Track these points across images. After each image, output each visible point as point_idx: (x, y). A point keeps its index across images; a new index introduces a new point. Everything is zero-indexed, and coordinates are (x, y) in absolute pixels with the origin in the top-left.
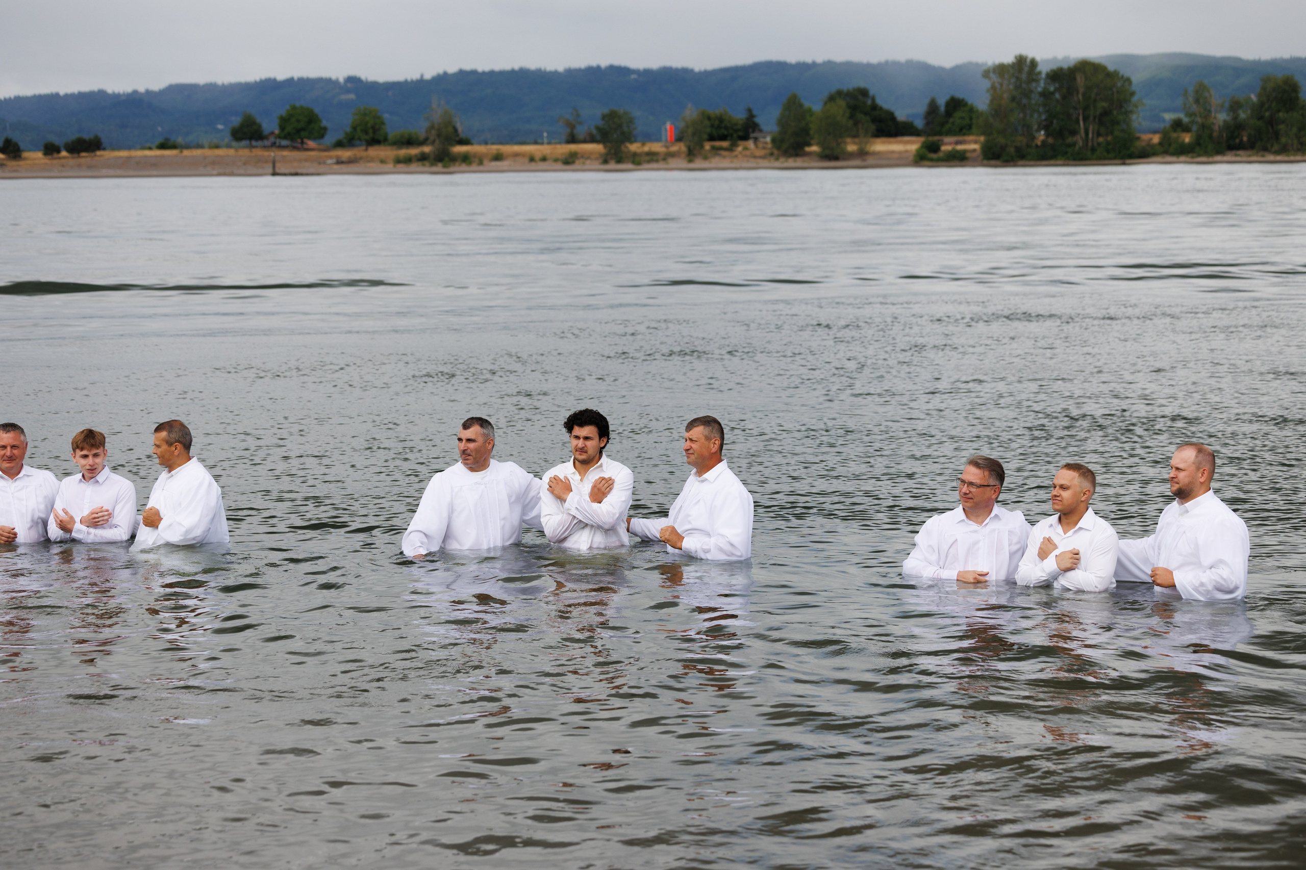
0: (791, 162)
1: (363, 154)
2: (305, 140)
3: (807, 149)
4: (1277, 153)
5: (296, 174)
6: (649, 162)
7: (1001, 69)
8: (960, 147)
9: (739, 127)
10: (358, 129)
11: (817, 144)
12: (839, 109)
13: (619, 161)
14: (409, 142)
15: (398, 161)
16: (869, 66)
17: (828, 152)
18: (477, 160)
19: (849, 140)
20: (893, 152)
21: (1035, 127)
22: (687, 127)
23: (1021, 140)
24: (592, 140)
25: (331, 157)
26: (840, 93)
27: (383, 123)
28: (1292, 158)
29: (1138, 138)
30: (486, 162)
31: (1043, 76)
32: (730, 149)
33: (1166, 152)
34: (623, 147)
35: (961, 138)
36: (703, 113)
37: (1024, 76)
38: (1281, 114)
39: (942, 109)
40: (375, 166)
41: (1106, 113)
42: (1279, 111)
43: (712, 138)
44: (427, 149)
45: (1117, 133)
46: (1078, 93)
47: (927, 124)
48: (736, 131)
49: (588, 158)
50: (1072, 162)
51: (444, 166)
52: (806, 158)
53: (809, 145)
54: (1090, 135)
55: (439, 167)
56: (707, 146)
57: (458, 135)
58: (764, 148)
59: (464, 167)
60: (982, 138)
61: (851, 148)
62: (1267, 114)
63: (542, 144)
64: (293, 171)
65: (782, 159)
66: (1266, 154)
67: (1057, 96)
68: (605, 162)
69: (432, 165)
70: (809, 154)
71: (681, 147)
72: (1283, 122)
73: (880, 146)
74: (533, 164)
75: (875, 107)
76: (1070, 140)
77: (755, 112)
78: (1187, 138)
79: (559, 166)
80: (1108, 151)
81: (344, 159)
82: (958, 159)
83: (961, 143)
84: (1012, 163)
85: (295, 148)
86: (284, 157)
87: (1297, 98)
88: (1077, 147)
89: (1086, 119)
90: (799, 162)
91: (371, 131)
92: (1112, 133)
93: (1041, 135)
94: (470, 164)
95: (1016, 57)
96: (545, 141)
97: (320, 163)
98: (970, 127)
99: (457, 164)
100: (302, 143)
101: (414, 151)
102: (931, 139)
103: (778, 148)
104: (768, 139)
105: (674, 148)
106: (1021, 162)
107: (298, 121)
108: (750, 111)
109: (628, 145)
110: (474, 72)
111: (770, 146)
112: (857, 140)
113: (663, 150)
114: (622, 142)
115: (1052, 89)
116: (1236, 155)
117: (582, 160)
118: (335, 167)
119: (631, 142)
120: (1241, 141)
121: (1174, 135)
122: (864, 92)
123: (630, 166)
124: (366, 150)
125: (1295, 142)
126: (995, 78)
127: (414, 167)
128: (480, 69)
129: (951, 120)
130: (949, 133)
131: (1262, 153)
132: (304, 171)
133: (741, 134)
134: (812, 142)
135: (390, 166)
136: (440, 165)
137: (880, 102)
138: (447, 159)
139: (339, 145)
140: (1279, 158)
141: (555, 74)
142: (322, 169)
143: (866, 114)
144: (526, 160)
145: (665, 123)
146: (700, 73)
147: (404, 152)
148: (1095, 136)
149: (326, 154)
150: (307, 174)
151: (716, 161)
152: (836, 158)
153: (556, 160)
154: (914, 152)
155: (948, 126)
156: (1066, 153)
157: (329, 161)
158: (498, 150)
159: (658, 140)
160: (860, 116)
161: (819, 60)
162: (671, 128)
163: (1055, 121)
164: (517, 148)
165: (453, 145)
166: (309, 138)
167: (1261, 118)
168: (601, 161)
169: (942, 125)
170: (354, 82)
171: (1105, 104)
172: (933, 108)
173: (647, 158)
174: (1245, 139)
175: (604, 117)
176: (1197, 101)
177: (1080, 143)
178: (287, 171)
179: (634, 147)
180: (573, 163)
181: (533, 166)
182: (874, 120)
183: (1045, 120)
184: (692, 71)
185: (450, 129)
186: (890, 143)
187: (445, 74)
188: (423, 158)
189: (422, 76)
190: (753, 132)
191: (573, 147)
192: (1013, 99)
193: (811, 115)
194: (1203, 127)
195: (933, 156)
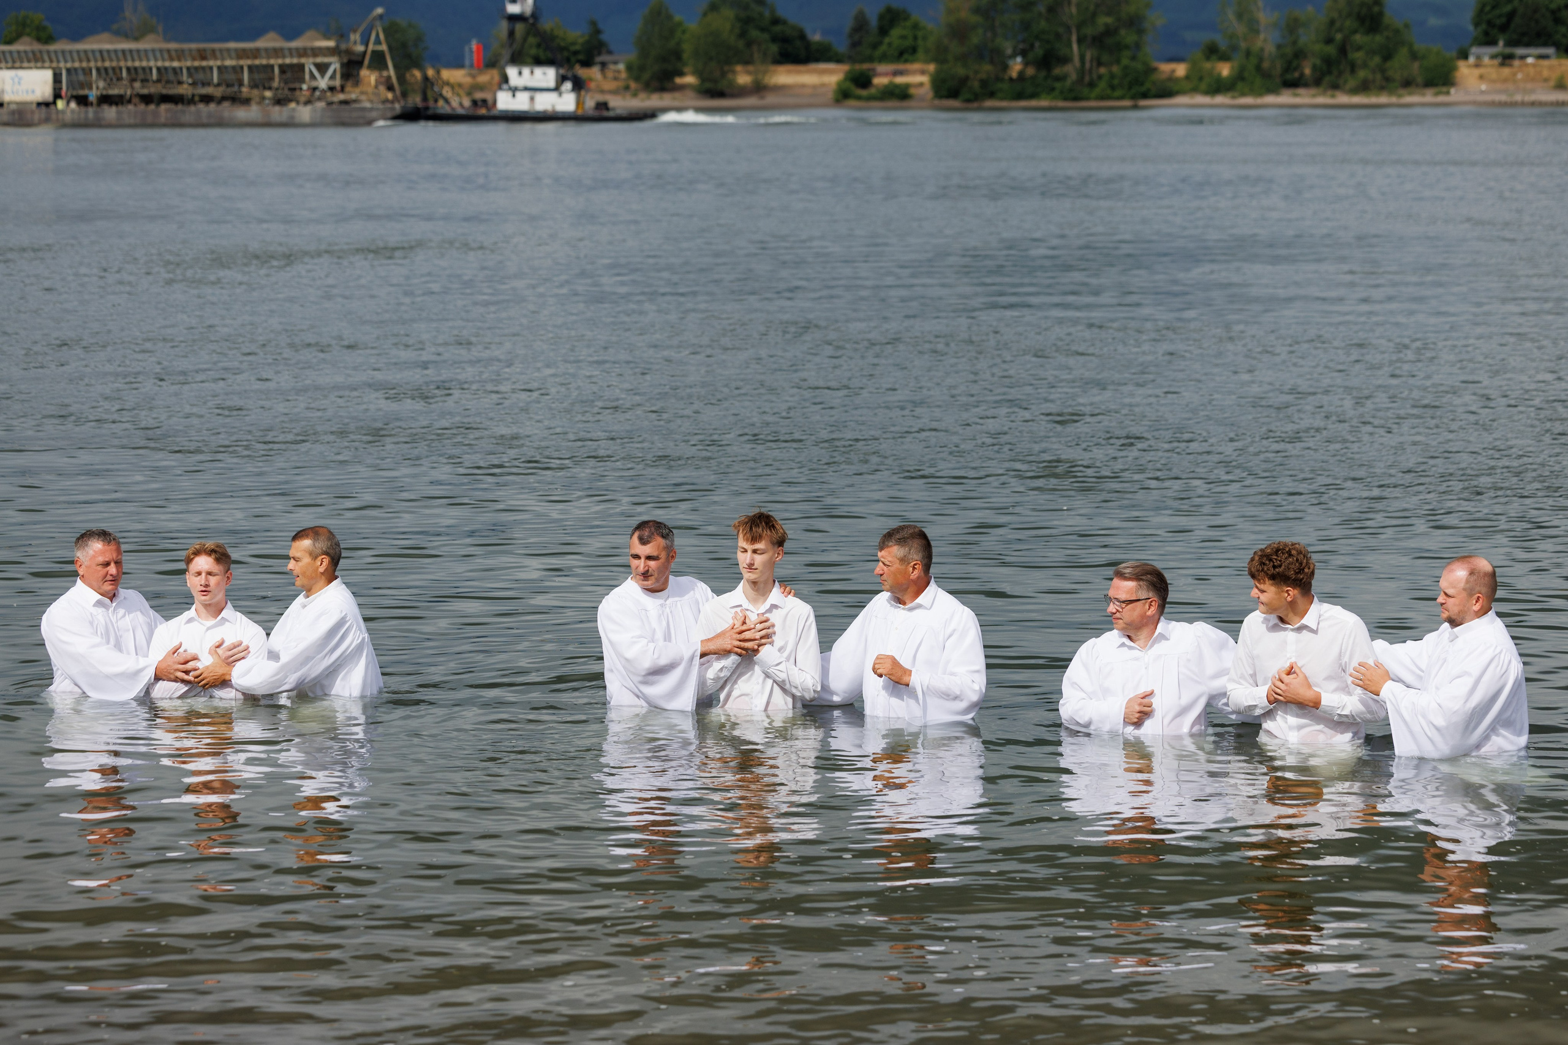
0: (655, 100)
3: (679, 81)
4: (1355, 91)
8: (900, 80)
9: (577, 47)
11: (694, 73)
12: (725, 21)
17: (708, 85)
19: (739, 68)
20: (803, 86)
21: (1009, 51)
22: (502, 46)
23: (987, 69)
28: (1373, 100)
29: (1155, 69)
33: (1195, 90)
34: (408, 76)
35: (901, 67)
38: (1358, 38)
39: (874, 22)
41: (1109, 32)
42: (1355, 32)
45: (1125, 61)
46: (1069, 3)
47: (855, 45)
48: (576, 53)
50: (1061, 104)
52: (677, 95)
53: (681, 74)
54: (1088, 65)
58: (616, 79)
60: (932, 67)
61: (743, 78)
62: (1339, 37)
65: (642, 95)
66: (1338, 93)
67: (1041, 7)
70: (682, 88)
71: (495, 76)
72: (1359, 48)
73: (785, 76)
75: (776, 21)
76: (1057, 71)
77: (601, 26)
78: (1225, 70)
80: (1113, 88)
82: (900, 95)
83: (901, 73)
84: (975, 105)
87: (1381, 14)
88: (1068, 83)
89: (1080, 41)
90: (667, 99)
92: (1118, 62)
93: (1016, 65)
98: (914, 50)
102: (858, 67)
103: (637, 79)
104: (621, 67)
105: (484, 78)
106: (989, 103)
108: (593, 23)
109: (417, 72)
111: (624, 75)
112: (751, 68)
113: (468, 80)
114: (410, 68)
116: (1296, 95)
120: (1302, 75)
121: (1207, 65)
125: (1379, 76)
129: (887, 40)
130: (884, 58)
131: (1330, 92)
133: (581, 57)
134: (686, 69)
137: (781, 13)
140: (1357, 99)
143: (763, 30)
145: (469, 42)
148: (1094, 64)
152: (721, 94)
154: (834, 86)
155: (883, 48)
156: (1053, 89)
159: (459, 65)
160: (754, 33)
162: (478, 48)
163: (1037, 44)
167: (1329, 41)
169: (875, 46)
171: (1109, 20)
172: (860, 25)
174: (1307, 71)
176: (1240, 16)
177: (1074, 76)
182: (774, 39)
183: (1024, 41)
186: (799, 72)
190: (599, 54)
192: (977, 10)
193: (684, 32)
194: (1248, 53)
195: (864, 93)
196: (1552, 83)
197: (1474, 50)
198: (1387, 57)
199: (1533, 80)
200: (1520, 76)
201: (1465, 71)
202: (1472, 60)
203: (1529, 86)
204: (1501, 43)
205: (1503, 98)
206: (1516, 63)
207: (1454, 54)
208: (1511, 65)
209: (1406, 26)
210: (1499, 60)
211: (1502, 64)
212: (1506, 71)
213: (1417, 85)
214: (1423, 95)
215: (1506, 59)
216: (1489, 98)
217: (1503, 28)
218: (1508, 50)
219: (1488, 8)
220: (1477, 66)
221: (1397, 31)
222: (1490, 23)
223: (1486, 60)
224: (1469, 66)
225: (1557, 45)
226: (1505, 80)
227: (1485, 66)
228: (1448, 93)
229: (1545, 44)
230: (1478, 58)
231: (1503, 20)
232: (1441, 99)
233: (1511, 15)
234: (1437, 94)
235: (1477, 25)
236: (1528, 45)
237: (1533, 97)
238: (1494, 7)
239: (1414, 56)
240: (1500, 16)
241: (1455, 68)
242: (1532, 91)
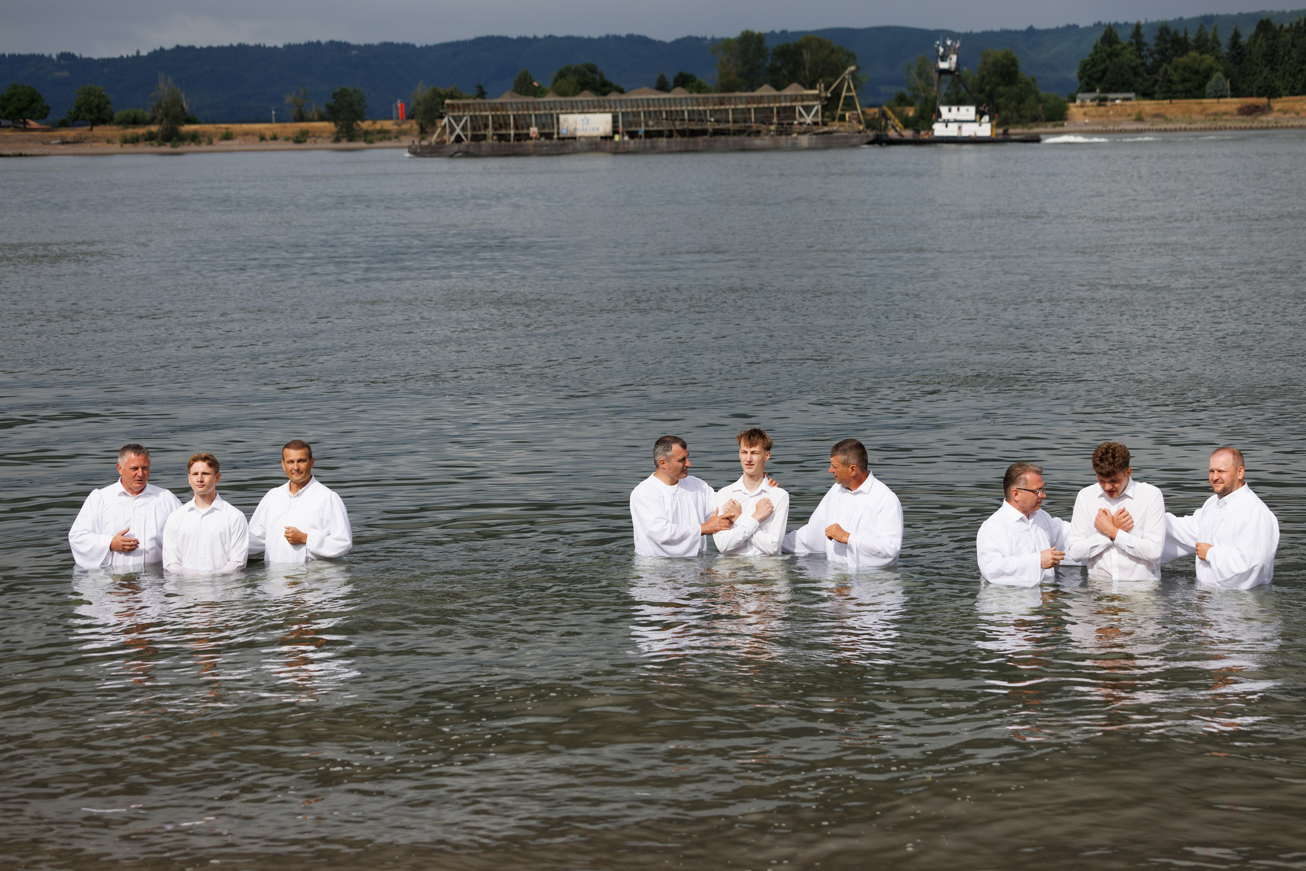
1: (89, 134)
2: (27, 120)
5: (20, 155)
6: (381, 140)
7: (726, 44)
10: (83, 109)
12: (569, 85)
13: (351, 140)
14: (135, 122)
15: (125, 141)
16: (590, 40)
18: (206, 139)
22: (419, 104)
24: (322, 119)
25: (55, 138)
26: (568, 69)
27: (108, 103)
30: (215, 141)
31: (770, 52)
34: (354, 126)
36: (434, 91)
37: (752, 51)
38: (1001, 88)
39: (671, 84)
40: (102, 147)
42: (999, 85)
44: (154, 128)
46: (804, 68)
49: (320, 137)
51: (173, 146)
55: (167, 148)
57: (185, 114)
59: (193, 147)
62: (988, 88)
63: (270, 121)
64: (16, 152)
67: (785, 72)
68: (337, 140)
69: (160, 145)
71: (413, 125)
72: (1002, 96)
74: (264, 142)
77: (485, 89)
78: (911, 112)
79: (291, 145)
81: (68, 140)
85: (17, 128)
86: (6, 137)
87: (1016, 72)
91: (95, 110)
94: (200, 143)
95: (743, 33)
96: (273, 118)
97: (44, 143)
99: (186, 143)
100: (25, 123)
101: (141, 131)
105: (406, 126)
107: (19, 100)
108: (480, 88)
109: (360, 123)
110: (192, 49)
113: (396, 127)
114: (354, 120)
115: (779, 64)
117: (313, 139)
118: (60, 147)
119: (363, 120)
122: (593, 69)
123: (362, 144)
124: (92, 129)
125: (1015, 115)
126: (723, 55)
127: (141, 147)
128: (198, 46)
132: (28, 152)
135: (116, 147)
136: (168, 144)
137: (606, 78)
138: (175, 138)
139: (63, 124)
141: (275, 49)
142: (46, 149)
144: (257, 139)
145: (395, 101)
146: (421, 48)
147: (130, 131)
149: (50, 133)
150: (31, 155)
153: (287, 139)
157: (54, 142)
158: (227, 128)
159: (389, 118)
161: (541, 35)
162: (402, 106)
164: (246, 127)
165: (182, 125)
166: (31, 118)
167: (982, 91)
168: (333, 139)
170: (67, 57)
171: (831, 79)
173: (380, 136)
175: (334, 95)
176: (920, 75)
178: (10, 152)
179: (366, 125)
180: (305, 141)
181: (264, 145)
184: (414, 46)
185: (178, 108)
187: (162, 49)
188: (150, 138)
189: (138, 52)
191: (303, 125)
192: (740, 75)
194: (926, 100)
196: (1133, 117)
197: (1079, 95)
198: (1021, 101)
199: (1120, 115)
200: (1111, 112)
201: (1074, 109)
202: (1078, 102)
203: (1118, 119)
204: (1098, 90)
205: (1100, 128)
206: (1109, 104)
207: (1066, 98)
208: (1105, 105)
209: (1033, 80)
210: (1097, 101)
211: (1099, 105)
212: (1102, 109)
213: (1042, 121)
214: (1046, 127)
215: (1102, 101)
216: (1090, 128)
217: (1099, 80)
218: (1103, 95)
219: (1088, 67)
220: (1082, 106)
221: (1028, 83)
222: (1090, 77)
223: (1088, 102)
224: (1077, 107)
225: (1136, 91)
226: (1102, 116)
227: (1088, 106)
228: (1063, 125)
229: (1128, 91)
230: (1083, 101)
231: (1099, 74)
232: (1058, 129)
233: (1104, 72)
234: (1055, 126)
235: (1081, 78)
236: (1116, 91)
237: (1121, 127)
238: (1092, 66)
239: (1039, 100)
240: (1097, 72)
241: (1067, 108)
242: (1120, 123)
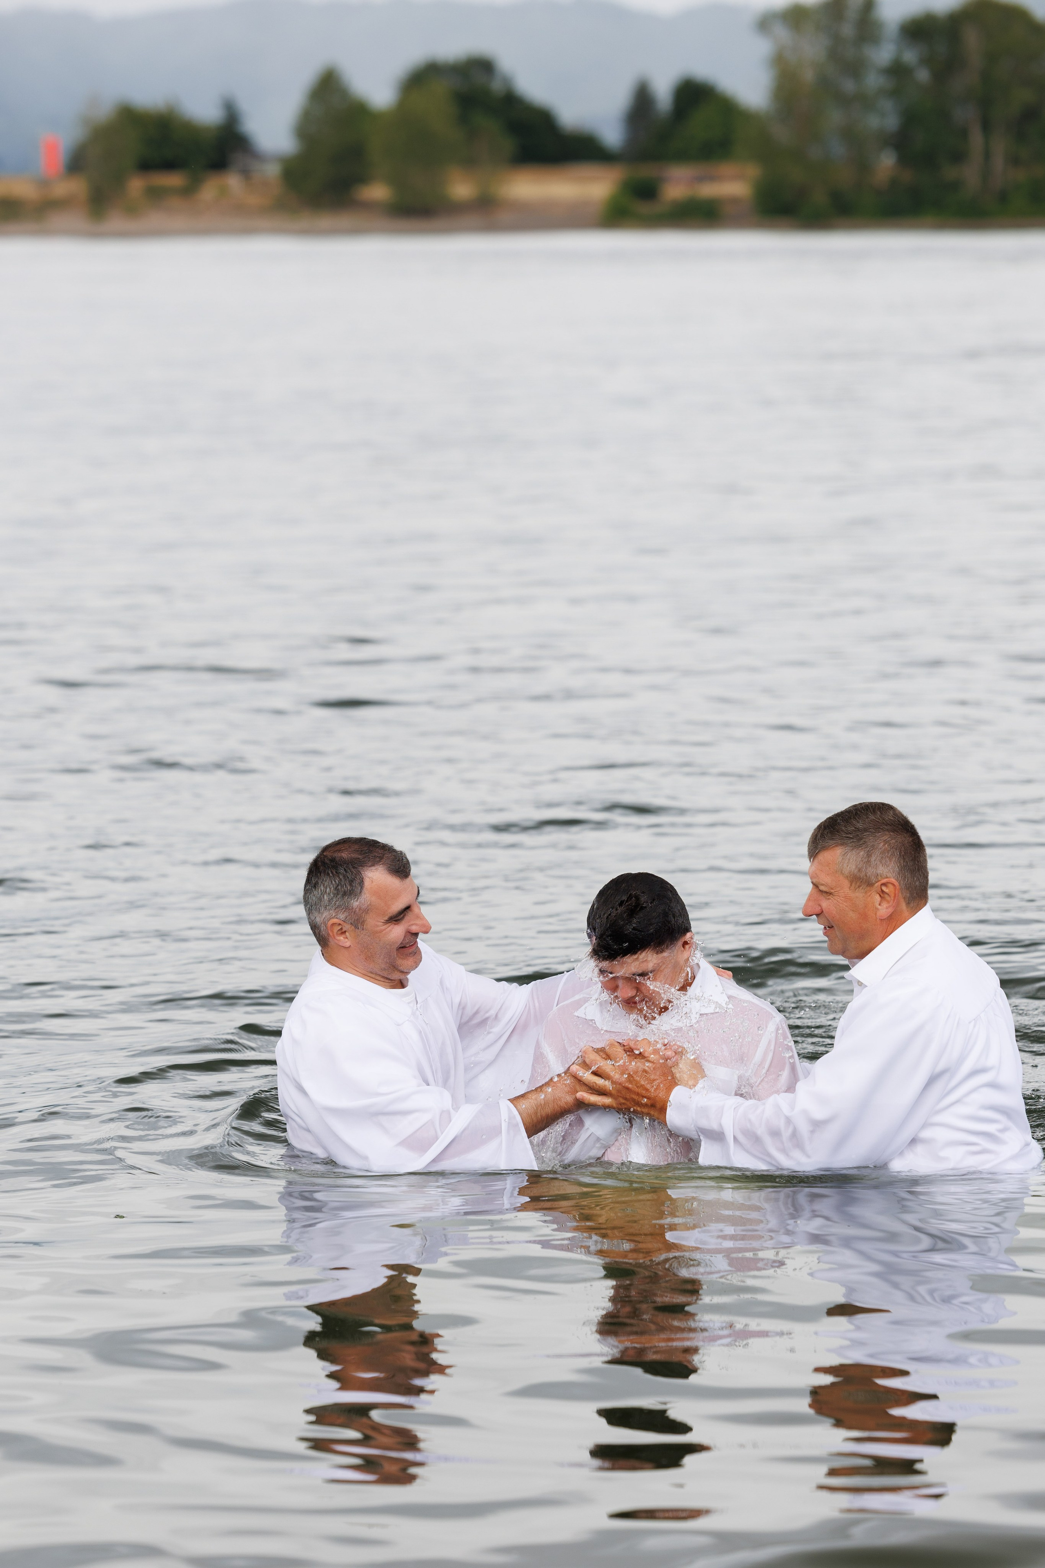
0: (326, 221)
3: (362, 193)
6: (5, 219)
7: (796, 14)
8: (705, 189)
9: (206, 141)
11: (385, 182)
12: (434, 100)
17: (405, 198)
19: (456, 173)
20: (554, 201)
21: (874, 144)
22: (90, 140)
26: (433, 68)
31: (888, 32)
32: (188, 191)
35: (706, 171)
36: (123, 110)
37: (848, 30)
39: (664, 101)
41: (1033, 112)
43: (146, 166)
46: (968, 68)
47: (632, 138)
48: (202, 150)
52: (359, 215)
53: (367, 183)
54: (995, 164)
56: (136, 185)
58: (264, 191)
60: (753, 171)
61: (462, 190)
65: (306, 214)
67: (924, 75)
70: (368, 207)
71: (78, 188)
73: (527, 186)
75: (513, 98)
76: (950, 173)
77: (240, 108)
80: (1036, 201)
82: (704, 214)
83: (707, 179)
88: (965, 190)
89: (986, 126)
90: (344, 220)
93: (887, 163)
98: (726, 145)
102: (639, 172)
103: (297, 192)
104: (272, 171)
105: (62, 191)
108: (231, 103)
111: (276, 188)
112: (473, 173)
113: (36, 192)
115: (911, 59)
122: (487, 67)
126: (782, 33)
129: (686, 129)
130: (683, 156)
133: (211, 158)
134: (374, 176)
137: (521, 87)
143: (491, 115)
148: (1004, 164)
151: (155, 219)
152: (428, 213)
154: (602, 200)
155: (676, 143)
156: (942, 202)
159: (22, 168)
160: (478, 121)
163: (918, 133)
169: (667, 141)
172: (643, 104)
173: (4, 212)
177: (974, 181)
182: (509, 130)
183: (897, 129)
186: (548, 179)
190: (237, 156)
192: (824, 81)
193: (370, 117)
195: (644, 208)
